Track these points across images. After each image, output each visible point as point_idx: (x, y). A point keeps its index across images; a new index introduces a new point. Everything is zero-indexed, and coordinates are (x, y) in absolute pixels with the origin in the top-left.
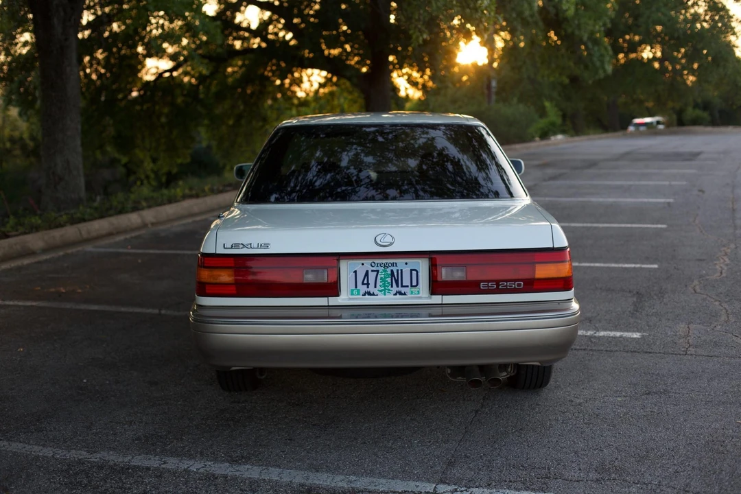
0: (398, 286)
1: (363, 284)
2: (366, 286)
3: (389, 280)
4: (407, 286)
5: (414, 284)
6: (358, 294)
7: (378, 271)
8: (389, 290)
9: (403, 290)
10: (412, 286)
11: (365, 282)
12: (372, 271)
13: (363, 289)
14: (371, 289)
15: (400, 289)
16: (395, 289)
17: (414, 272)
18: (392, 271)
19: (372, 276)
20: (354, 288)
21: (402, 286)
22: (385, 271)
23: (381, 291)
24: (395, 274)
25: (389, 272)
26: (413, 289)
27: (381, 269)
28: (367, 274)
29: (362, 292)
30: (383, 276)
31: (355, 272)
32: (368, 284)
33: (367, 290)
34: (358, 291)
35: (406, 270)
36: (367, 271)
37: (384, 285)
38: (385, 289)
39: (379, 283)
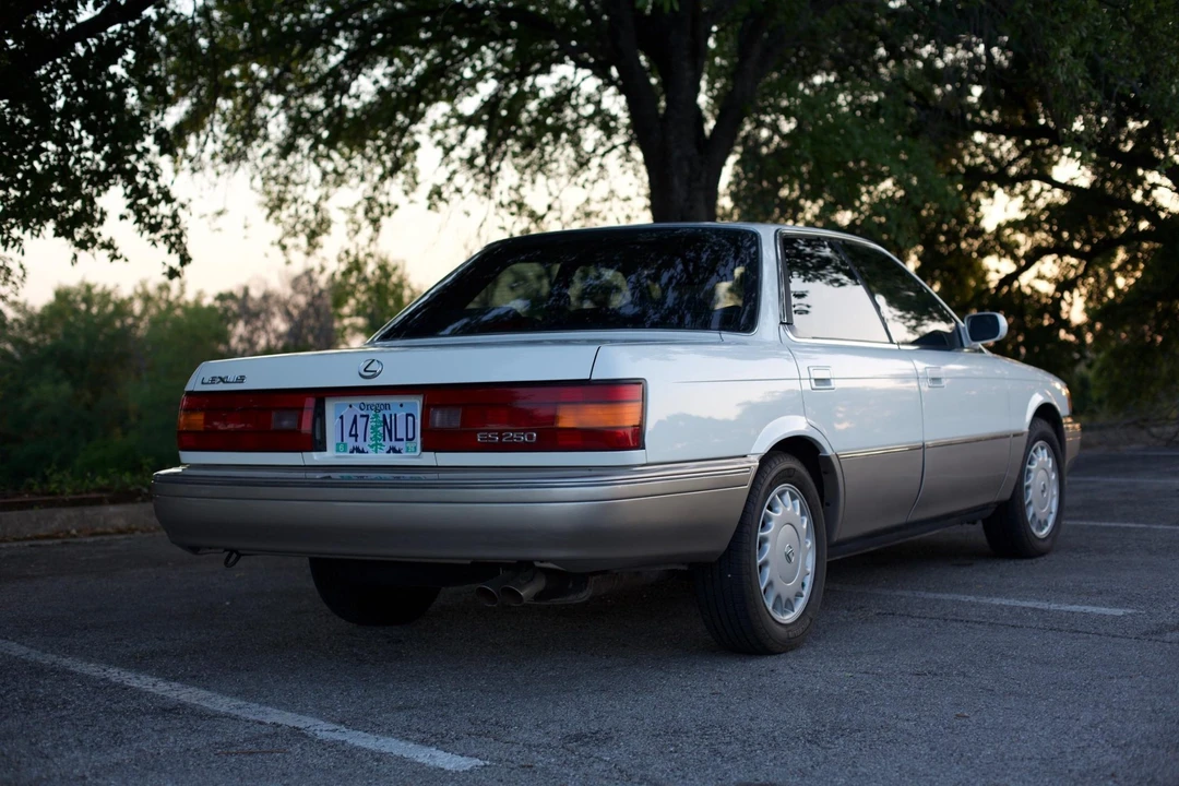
0: (391, 440)
1: (351, 435)
2: (354, 438)
3: (381, 429)
4: (402, 440)
5: (410, 436)
6: (345, 451)
7: (367, 416)
8: (381, 445)
9: (398, 445)
10: (408, 439)
11: (353, 433)
12: (362, 416)
13: (350, 442)
14: (360, 444)
15: (394, 443)
16: (388, 444)
17: (410, 418)
18: (384, 416)
19: (361, 422)
20: (340, 441)
21: (397, 440)
22: (376, 416)
23: (372, 447)
24: (388, 421)
25: (381, 419)
26: (409, 444)
27: (372, 413)
28: (355, 421)
29: (350, 447)
30: (374, 424)
31: (342, 417)
32: (356, 436)
33: (356, 444)
34: (345, 445)
35: (401, 415)
36: (356, 416)
37: (375, 438)
38: (377, 444)
39: (370, 435)
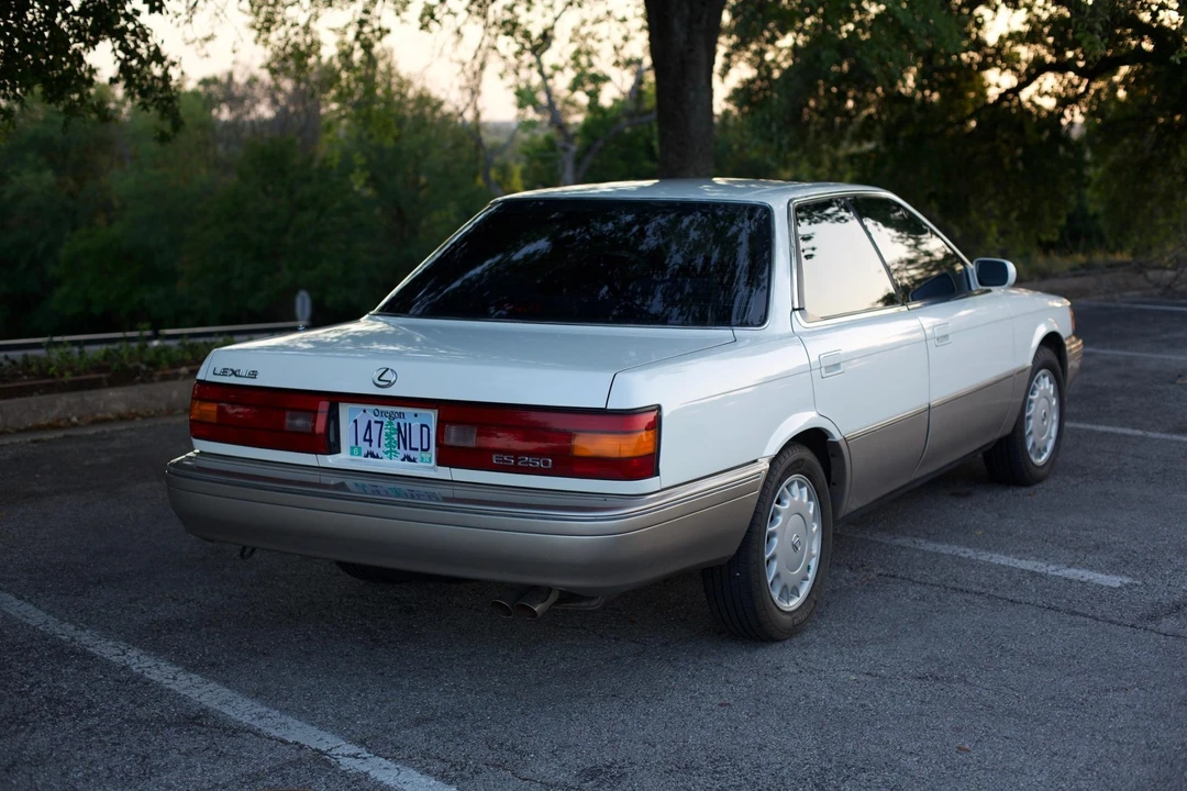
0: (406, 448)
1: (365, 440)
2: (368, 443)
3: (395, 437)
4: (417, 449)
5: (425, 447)
6: (359, 454)
7: (382, 423)
8: (395, 452)
9: (413, 454)
10: (422, 450)
11: (368, 437)
12: (376, 422)
13: (365, 447)
14: (375, 448)
15: (408, 452)
16: (402, 452)
17: (424, 429)
18: (399, 424)
19: (375, 428)
20: (354, 444)
21: (411, 449)
22: (390, 423)
23: (386, 453)
24: (403, 429)
25: (396, 427)
26: (423, 454)
27: (386, 420)
28: (369, 427)
29: (364, 452)
30: (388, 431)
31: (356, 421)
32: (370, 441)
33: (370, 449)
34: (360, 449)
35: (416, 425)
36: (370, 422)
37: (389, 445)
38: (391, 451)
39: (383, 442)
